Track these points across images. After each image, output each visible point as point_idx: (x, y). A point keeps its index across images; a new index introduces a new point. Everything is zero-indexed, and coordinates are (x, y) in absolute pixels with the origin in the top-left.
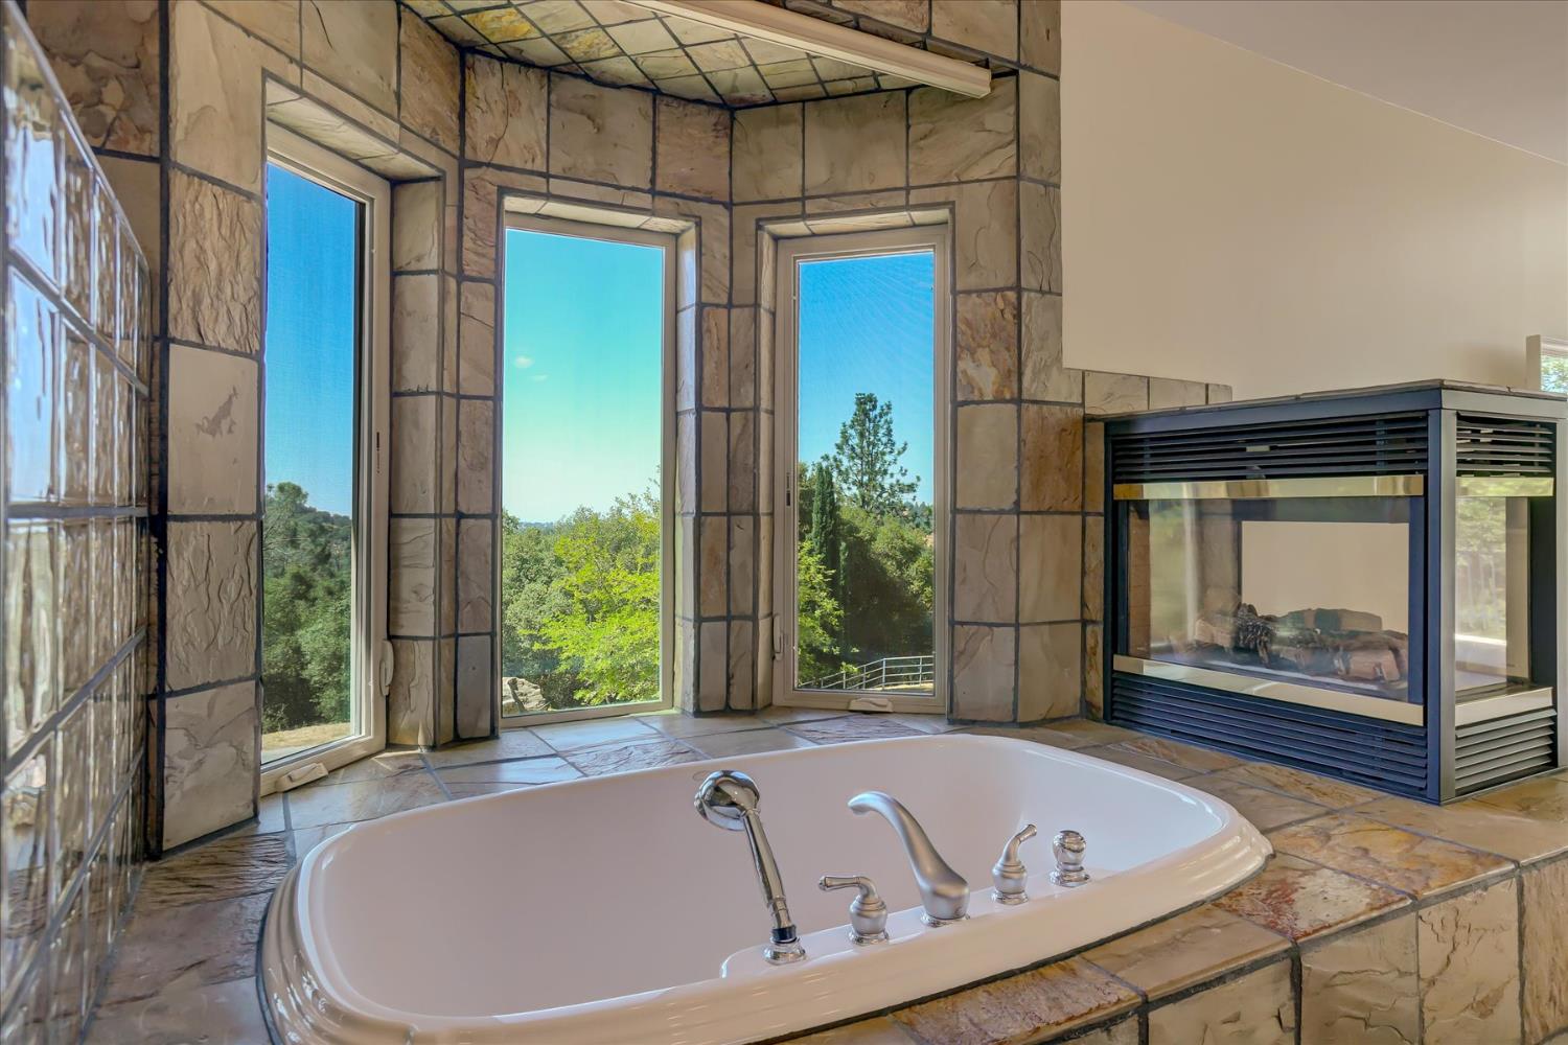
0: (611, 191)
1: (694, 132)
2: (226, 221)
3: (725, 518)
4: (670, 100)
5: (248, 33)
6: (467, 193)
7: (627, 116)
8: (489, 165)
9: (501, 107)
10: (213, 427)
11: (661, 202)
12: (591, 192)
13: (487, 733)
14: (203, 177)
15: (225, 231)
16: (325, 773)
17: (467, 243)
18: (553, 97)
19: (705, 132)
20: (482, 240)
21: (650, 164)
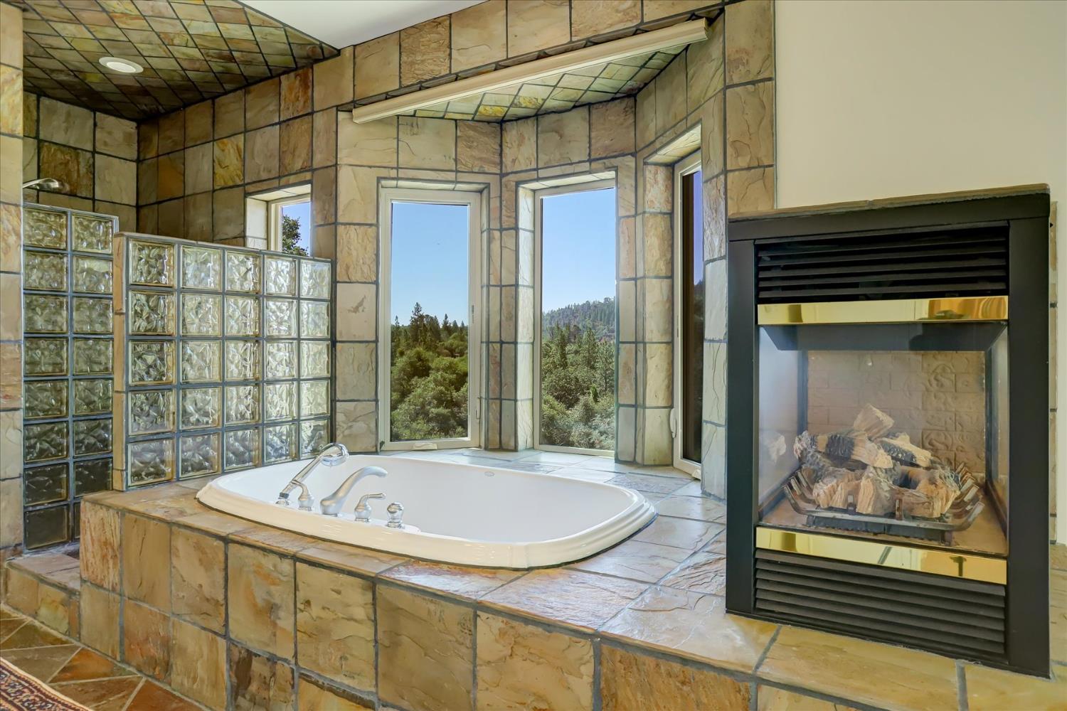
0: (567, 166)
1: (612, 118)
2: (360, 236)
3: (634, 345)
4: (597, 105)
5: (370, 167)
6: (503, 189)
7: (576, 124)
8: (512, 173)
9: (517, 142)
10: (356, 310)
11: (594, 165)
12: (557, 171)
13: (513, 448)
14: (350, 224)
15: (360, 241)
16: (436, 448)
17: (504, 212)
18: (539, 129)
19: (618, 115)
20: (509, 209)
21: (588, 145)
